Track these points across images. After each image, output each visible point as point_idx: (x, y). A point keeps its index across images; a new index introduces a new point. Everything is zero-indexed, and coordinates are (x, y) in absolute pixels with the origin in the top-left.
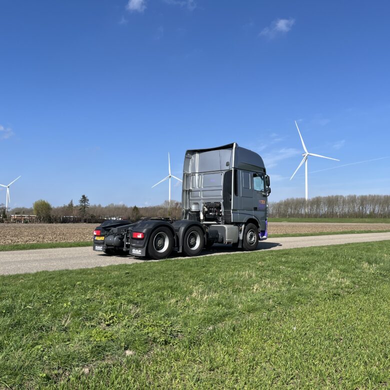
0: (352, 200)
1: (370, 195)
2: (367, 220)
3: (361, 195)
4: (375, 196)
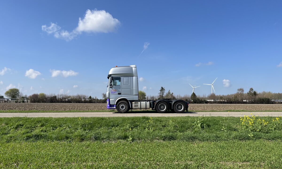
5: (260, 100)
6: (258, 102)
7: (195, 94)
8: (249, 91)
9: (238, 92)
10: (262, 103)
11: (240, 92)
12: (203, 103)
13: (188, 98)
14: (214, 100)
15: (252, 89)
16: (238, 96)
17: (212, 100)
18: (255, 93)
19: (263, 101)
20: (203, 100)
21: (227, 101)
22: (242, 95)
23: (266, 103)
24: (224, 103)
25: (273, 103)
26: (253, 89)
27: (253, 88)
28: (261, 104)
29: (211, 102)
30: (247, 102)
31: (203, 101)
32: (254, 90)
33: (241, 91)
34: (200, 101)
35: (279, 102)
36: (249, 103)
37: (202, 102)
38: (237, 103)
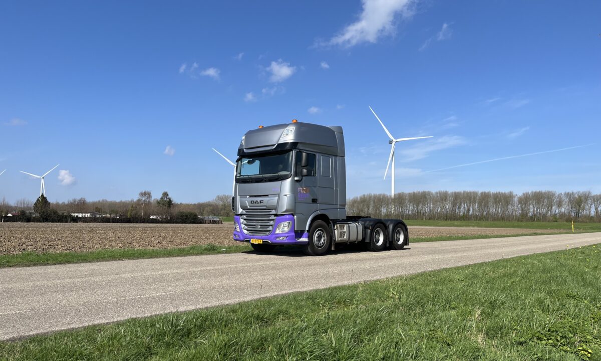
0: (443, 197)
1: (464, 192)
2: (456, 222)
3: (454, 191)
4: (470, 193)
5: (181, 216)
6: (178, 221)
7: (45, 198)
8: (162, 198)
9: (141, 198)
10: (185, 223)
11: (143, 199)
12: (67, 222)
13: (29, 208)
14: (92, 215)
15: (166, 194)
16: (138, 207)
17: (88, 215)
18: (170, 203)
19: (186, 219)
20: (65, 214)
21: (120, 216)
22: (148, 204)
23: (190, 223)
24: (114, 222)
25: (202, 222)
26: (168, 195)
27: (168, 193)
28: (182, 223)
29: (84, 220)
30: (158, 220)
31: (66, 217)
32: (170, 196)
33: (146, 197)
34: (58, 216)
35: (210, 221)
36: (162, 222)
37: (64, 219)
38: (140, 223)
